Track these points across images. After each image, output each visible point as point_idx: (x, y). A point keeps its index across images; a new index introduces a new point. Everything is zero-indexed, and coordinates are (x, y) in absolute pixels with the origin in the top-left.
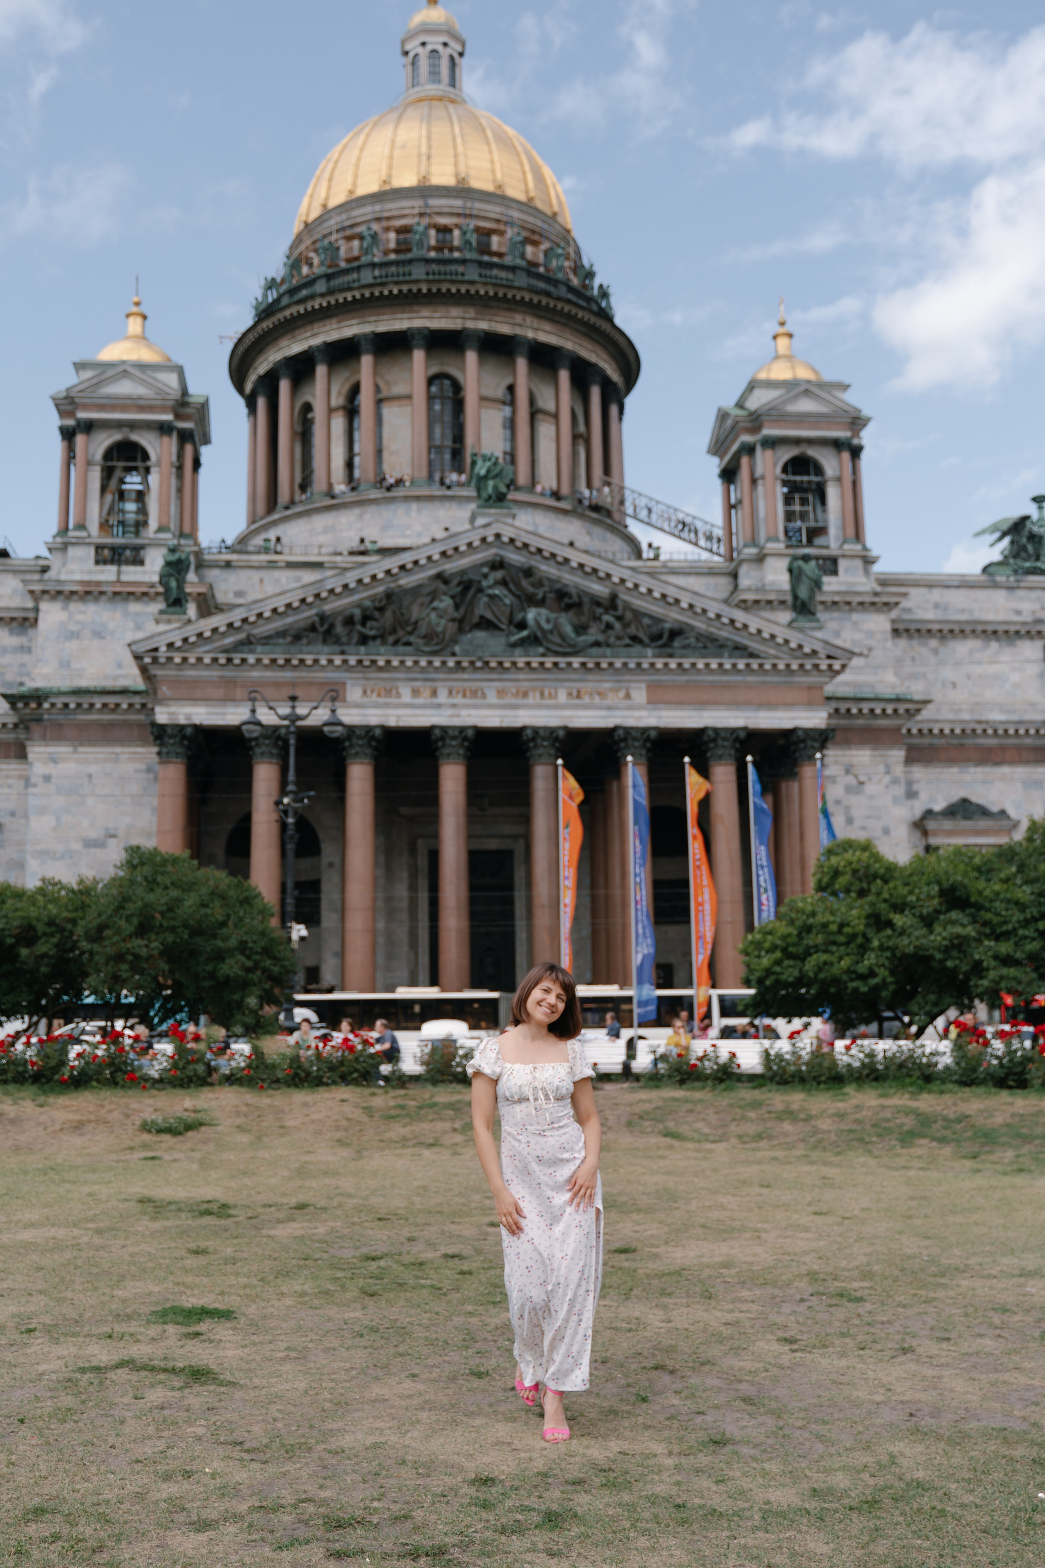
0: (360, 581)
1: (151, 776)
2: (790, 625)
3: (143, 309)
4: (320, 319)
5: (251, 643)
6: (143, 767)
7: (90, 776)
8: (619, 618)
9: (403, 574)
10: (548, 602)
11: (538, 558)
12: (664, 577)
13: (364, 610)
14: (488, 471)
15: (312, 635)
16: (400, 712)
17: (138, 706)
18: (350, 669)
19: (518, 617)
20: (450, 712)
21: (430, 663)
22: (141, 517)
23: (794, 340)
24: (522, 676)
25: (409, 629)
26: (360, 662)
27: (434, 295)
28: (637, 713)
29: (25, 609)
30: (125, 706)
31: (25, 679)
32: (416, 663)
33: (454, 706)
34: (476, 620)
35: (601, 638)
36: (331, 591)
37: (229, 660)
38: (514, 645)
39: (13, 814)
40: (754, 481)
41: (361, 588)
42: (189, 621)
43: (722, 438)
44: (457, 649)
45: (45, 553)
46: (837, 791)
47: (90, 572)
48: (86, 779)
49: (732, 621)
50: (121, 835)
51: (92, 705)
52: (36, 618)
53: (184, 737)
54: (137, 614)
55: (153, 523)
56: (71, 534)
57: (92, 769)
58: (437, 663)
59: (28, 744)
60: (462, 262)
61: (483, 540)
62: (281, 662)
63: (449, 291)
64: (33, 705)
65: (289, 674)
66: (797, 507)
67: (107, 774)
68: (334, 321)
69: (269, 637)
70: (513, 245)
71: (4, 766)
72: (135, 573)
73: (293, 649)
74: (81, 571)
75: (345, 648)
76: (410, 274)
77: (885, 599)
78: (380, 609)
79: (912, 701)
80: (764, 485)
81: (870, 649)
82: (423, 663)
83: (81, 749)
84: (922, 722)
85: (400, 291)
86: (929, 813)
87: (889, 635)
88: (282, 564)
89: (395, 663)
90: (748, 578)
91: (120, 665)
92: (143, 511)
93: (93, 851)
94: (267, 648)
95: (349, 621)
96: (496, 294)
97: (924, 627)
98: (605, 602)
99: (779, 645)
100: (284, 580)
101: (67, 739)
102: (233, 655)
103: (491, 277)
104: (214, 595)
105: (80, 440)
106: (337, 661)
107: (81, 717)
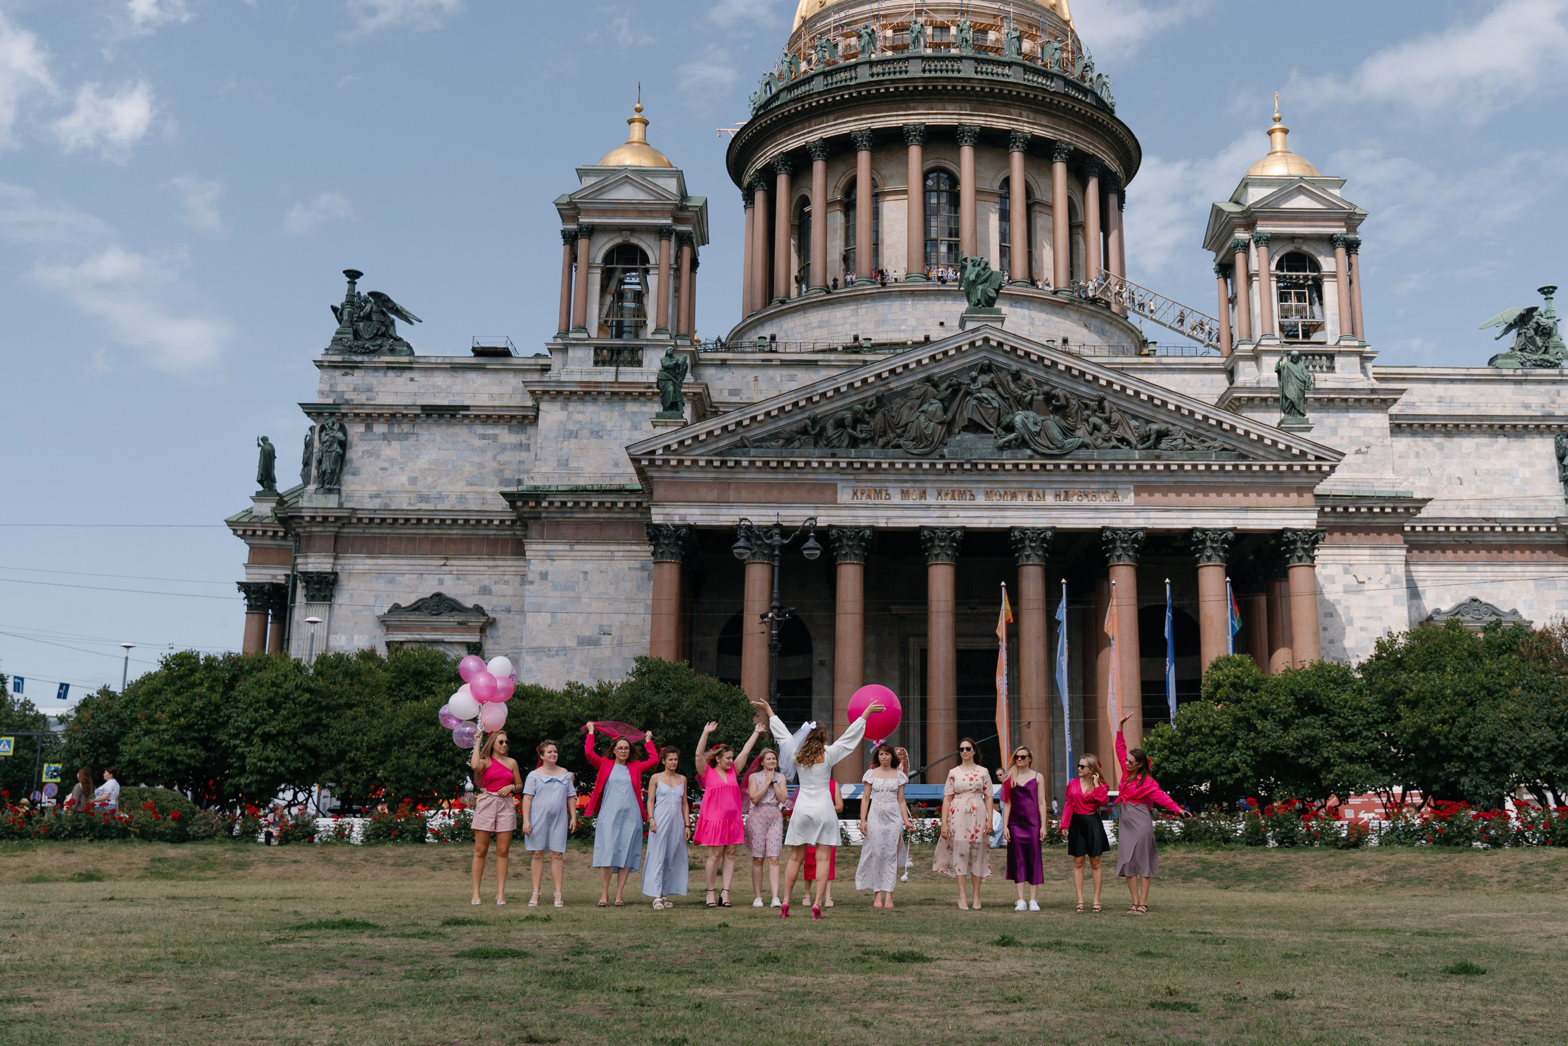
0: (851, 385)
1: (646, 574)
2: (1280, 428)
5: (746, 446)
6: (638, 565)
7: (586, 573)
8: (1108, 421)
9: (893, 378)
10: (1035, 403)
11: (1027, 361)
13: (855, 413)
14: (978, 275)
15: (804, 437)
16: (890, 513)
17: (634, 505)
18: (841, 472)
19: (1006, 420)
20: (938, 513)
21: (919, 465)
22: (641, 319)
24: (1010, 478)
25: (898, 431)
26: (850, 464)
28: (1124, 515)
29: (526, 408)
30: (621, 505)
31: (525, 477)
32: (906, 465)
33: (943, 507)
34: (961, 422)
35: (1088, 440)
36: (823, 395)
37: (723, 463)
38: (1001, 448)
39: (508, 610)
40: (1249, 278)
41: (852, 392)
42: (686, 425)
43: (1217, 234)
44: (945, 451)
46: (1332, 592)
47: (589, 373)
48: (582, 576)
49: (1220, 423)
50: (615, 632)
51: (589, 504)
52: (536, 418)
53: (678, 538)
54: (633, 413)
55: (651, 325)
56: (571, 335)
57: (588, 567)
58: (926, 466)
59: (526, 541)
61: (972, 344)
62: (773, 464)
64: (532, 504)
65: (781, 476)
66: (1293, 303)
67: (602, 572)
69: (763, 440)
71: (501, 563)
72: (633, 373)
73: (785, 452)
74: (582, 372)
75: (837, 450)
77: (1382, 396)
78: (871, 412)
79: (1410, 499)
80: (1260, 281)
81: (1368, 447)
82: (912, 465)
83: (577, 547)
84: (1427, 519)
86: (1436, 614)
87: (1389, 433)
88: (777, 363)
89: (885, 465)
90: (1244, 374)
91: (616, 465)
92: (640, 311)
93: (587, 647)
94: (760, 451)
95: (840, 424)
97: (1427, 422)
98: (1092, 404)
99: (1267, 446)
100: (778, 379)
101: (564, 537)
102: (727, 458)
103: (987, 73)
104: (708, 396)
105: (582, 244)
106: (829, 463)
107: (578, 515)
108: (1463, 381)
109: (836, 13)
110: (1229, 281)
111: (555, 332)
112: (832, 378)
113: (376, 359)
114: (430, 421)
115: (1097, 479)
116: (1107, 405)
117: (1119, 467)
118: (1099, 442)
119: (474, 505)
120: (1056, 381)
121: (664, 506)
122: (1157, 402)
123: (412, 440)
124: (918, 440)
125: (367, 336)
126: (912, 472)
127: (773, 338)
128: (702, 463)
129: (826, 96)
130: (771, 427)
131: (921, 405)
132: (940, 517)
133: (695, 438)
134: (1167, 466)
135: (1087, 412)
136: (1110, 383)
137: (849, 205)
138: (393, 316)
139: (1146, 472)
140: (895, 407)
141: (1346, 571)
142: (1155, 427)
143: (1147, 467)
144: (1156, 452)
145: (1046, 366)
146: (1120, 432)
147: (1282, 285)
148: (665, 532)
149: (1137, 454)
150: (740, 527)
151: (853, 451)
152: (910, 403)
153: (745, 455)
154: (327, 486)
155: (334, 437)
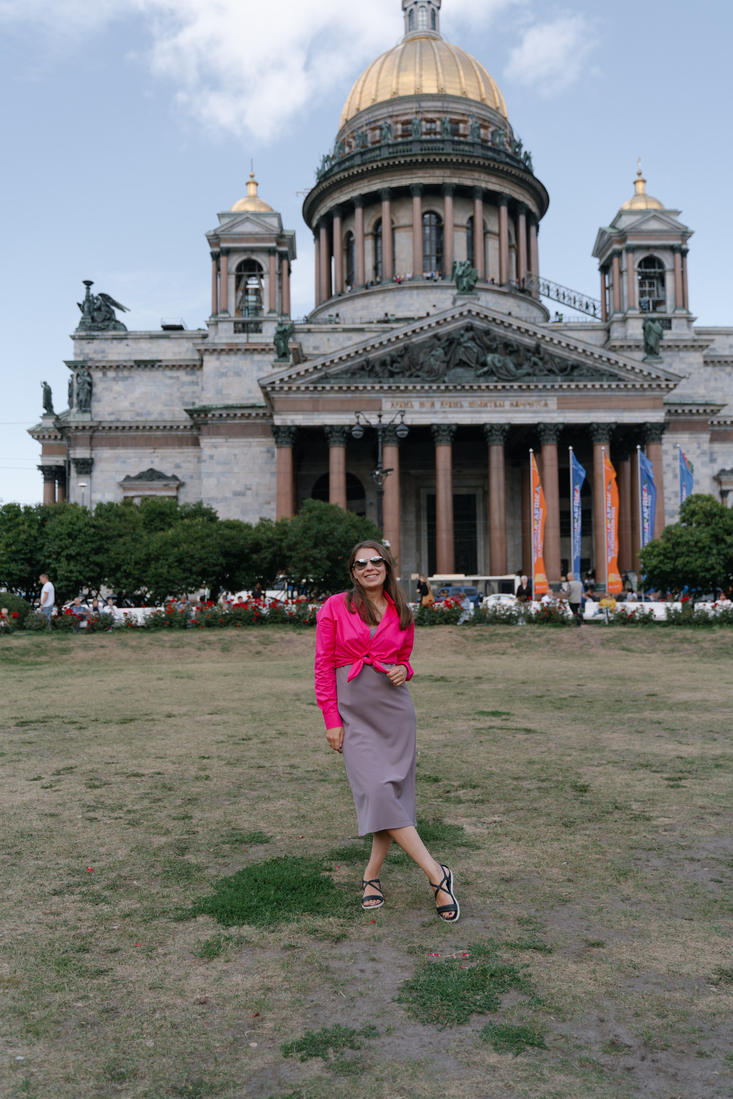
1: (271, 454)
3: (255, 179)
4: (357, 180)
5: (327, 378)
6: (265, 449)
7: (235, 455)
8: (542, 359)
9: (414, 335)
10: (499, 350)
11: (494, 324)
12: (565, 333)
13: (392, 357)
14: (462, 272)
15: (362, 373)
16: (413, 416)
17: (262, 415)
18: (384, 392)
19: (482, 359)
20: (442, 415)
21: (430, 387)
22: (258, 304)
23: (647, 183)
24: (484, 394)
25: (418, 367)
26: (390, 387)
27: (426, 163)
28: (551, 415)
29: (194, 360)
30: (254, 415)
31: (197, 401)
33: (444, 412)
34: (457, 361)
35: (530, 371)
36: (373, 346)
37: (315, 388)
38: (479, 376)
39: (192, 477)
40: (621, 273)
41: (390, 344)
42: (291, 366)
43: (601, 246)
47: (231, 338)
48: (233, 457)
49: (609, 360)
50: (254, 488)
51: (235, 415)
52: (201, 366)
53: (290, 433)
54: (259, 361)
55: (266, 307)
56: (220, 315)
57: (237, 451)
58: (434, 387)
59: (200, 437)
60: (443, 141)
61: (461, 314)
62: (345, 388)
63: (434, 160)
64: (203, 415)
65: (349, 395)
66: (647, 288)
67: (244, 454)
68: (366, 181)
69: (338, 374)
70: (473, 130)
71: (185, 450)
72: (257, 337)
73: (351, 381)
74: (227, 337)
75: (382, 380)
76: (411, 151)
77: (700, 343)
78: (401, 356)
79: (714, 405)
80: (627, 275)
81: (690, 374)
82: (426, 387)
83: (230, 440)
84: (721, 417)
85: (405, 161)
86: (723, 472)
87: (702, 365)
88: (340, 330)
89: (410, 388)
90: (617, 332)
91: (250, 392)
92: (260, 301)
93: (239, 497)
94: (337, 380)
95: (383, 364)
96: (463, 161)
97: (723, 360)
98: (532, 349)
99: (636, 373)
100: (341, 339)
101: (221, 434)
102: (317, 385)
103: (460, 150)
104: (302, 350)
105: (223, 259)
106: (377, 387)
107: (229, 422)
111: (210, 314)
113: (105, 333)
114: (140, 369)
115: (535, 394)
116: (541, 350)
117: (549, 387)
118: (537, 372)
119: (168, 417)
120: (511, 336)
121: (281, 415)
122: (572, 348)
123: (130, 381)
124: (430, 372)
125: (99, 320)
126: (427, 392)
127: (337, 315)
128: (303, 388)
129: (362, 167)
130: (342, 366)
131: (431, 351)
132: (443, 418)
133: (298, 374)
134: (577, 386)
135: (529, 354)
136: (543, 337)
137: (377, 236)
138: (113, 308)
139: (564, 390)
140: (415, 353)
141: (675, 447)
142: (570, 363)
143: (565, 386)
144: (571, 377)
145: (505, 327)
146: (549, 366)
147: (640, 277)
148: (282, 429)
149: (559, 379)
150: (326, 426)
151: (391, 380)
152: (424, 351)
153: (328, 383)
154: (83, 409)
155: (85, 380)
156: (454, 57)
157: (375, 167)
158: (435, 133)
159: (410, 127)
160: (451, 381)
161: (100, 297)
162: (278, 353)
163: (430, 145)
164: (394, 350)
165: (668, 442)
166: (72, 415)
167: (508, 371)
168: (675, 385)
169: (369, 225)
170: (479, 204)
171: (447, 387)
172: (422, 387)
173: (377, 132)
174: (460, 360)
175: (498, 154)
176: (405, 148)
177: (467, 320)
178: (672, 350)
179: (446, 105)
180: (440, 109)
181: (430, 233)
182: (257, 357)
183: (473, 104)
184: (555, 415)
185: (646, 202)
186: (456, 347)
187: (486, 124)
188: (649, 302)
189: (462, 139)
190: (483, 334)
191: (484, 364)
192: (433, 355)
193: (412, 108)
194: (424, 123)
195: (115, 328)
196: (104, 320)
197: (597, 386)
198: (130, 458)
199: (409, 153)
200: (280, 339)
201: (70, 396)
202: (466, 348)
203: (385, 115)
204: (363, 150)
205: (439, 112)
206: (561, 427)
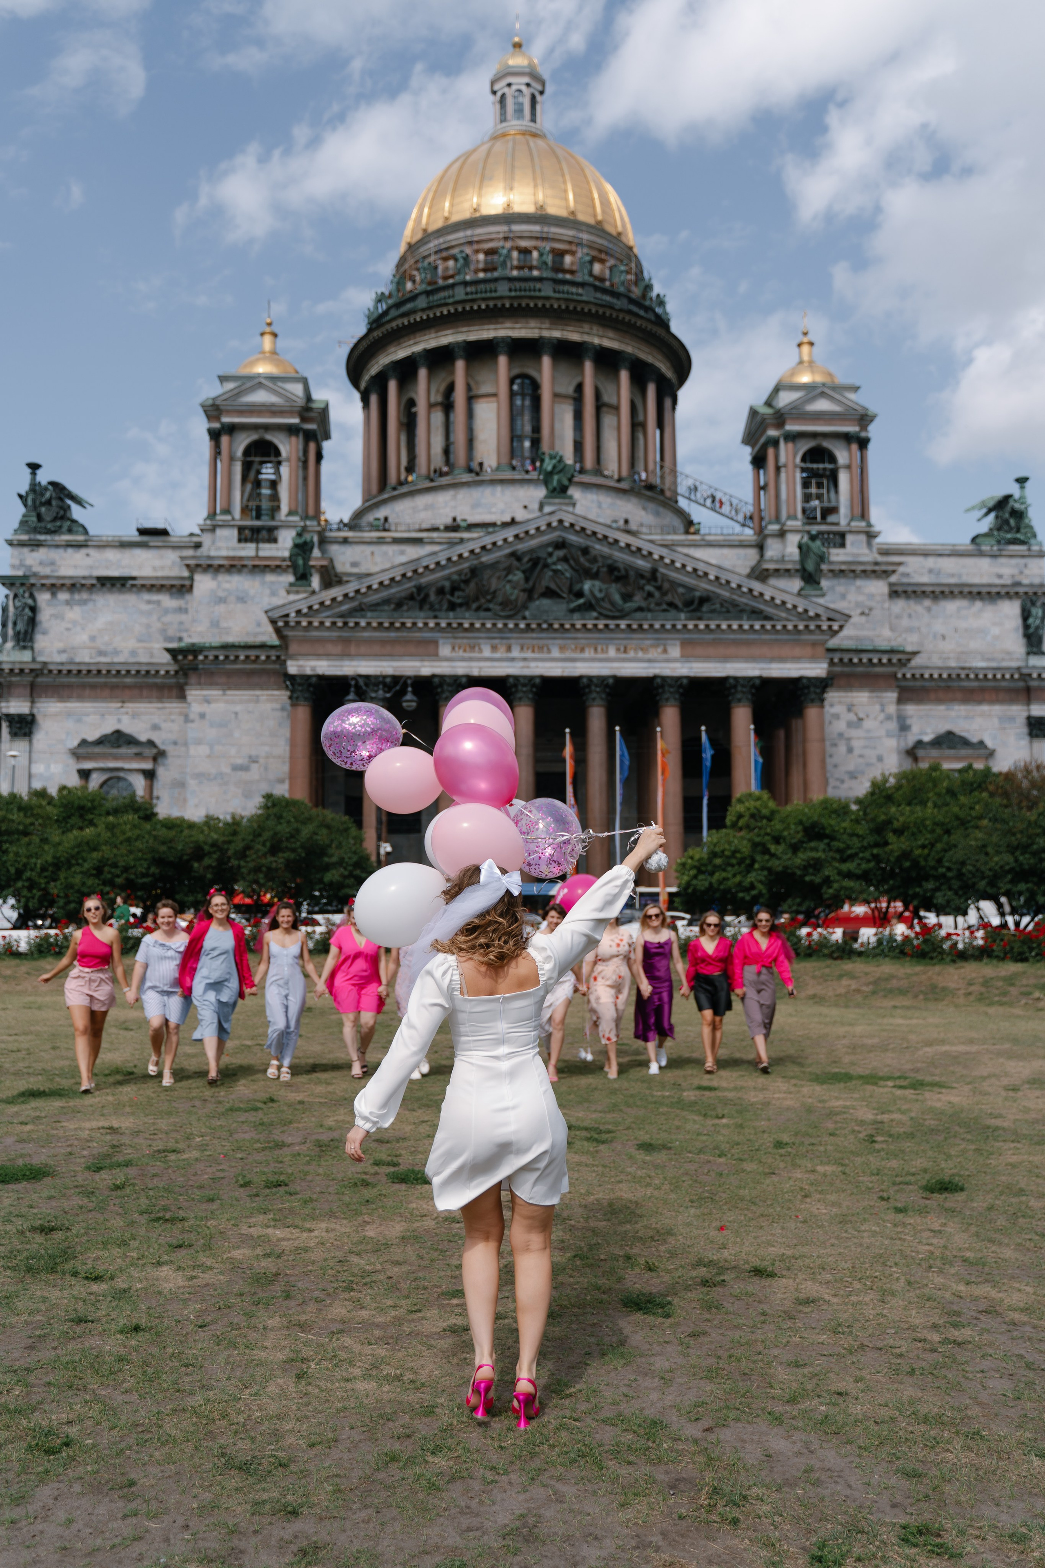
0: (449, 560)
1: (285, 714)
2: (799, 594)
3: (275, 328)
5: (362, 610)
6: (278, 706)
7: (236, 714)
8: (658, 588)
9: (484, 553)
10: (600, 575)
11: (593, 539)
13: (452, 583)
14: (554, 466)
15: (410, 603)
16: (482, 664)
17: (274, 658)
18: (442, 630)
19: (576, 587)
20: (521, 664)
21: (505, 625)
22: (275, 504)
23: (814, 348)
24: (579, 635)
25: (488, 597)
26: (449, 625)
27: (516, 309)
28: (671, 665)
29: (182, 579)
30: (263, 658)
31: (184, 635)
33: (525, 660)
34: (542, 590)
35: (643, 604)
36: (427, 568)
37: (345, 624)
38: (573, 611)
39: (175, 743)
40: (778, 469)
41: (450, 565)
42: (313, 592)
43: (752, 432)
44: (527, 613)
45: (197, 531)
46: (840, 726)
47: (234, 549)
48: (233, 716)
49: (751, 590)
50: (262, 761)
51: (237, 657)
52: (191, 586)
53: (310, 685)
54: (272, 583)
55: (284, 508)
56: (218, 517)
57: (238, 708)
58: (511, 626)
59: (187, 687)
60: (540, 279)
61: (549, 525)
62: (386, 625)
63: (528, 305)
64: (190, 657)
65: (393, 634)
66: (814, 490)
67: (249, 712)
68: (433, 331)
69: (377, 605)
70: (582, 264)
71: (167, 705)
72: (270, 549)
73: (396, 614)
74: (228, 548)
75: (438, 613)
76: (496, 291)
77: (884, 568)
78: (467, 582)
79: (903, 652)
80: (787, 472)
81: (871, 609)
82: (500, 625)
83: (229, 692)
84: (915, 668)
85: (487, 306)
86: (919, 744)
87: (887, 597)
88: (389, 540)
89: (478, 625)
90: (773, 549)
91: (259, 625)
92: (275, 497)
93: (240, 773)
94: (375, 614)
95: (441, 591)
96: (567, 307)
97: (919, 589)
98: (647, 575)
99: (788, 609)
100: (391, 553)
101: (217, 684)
102: (348, 620)
103: (563, 292)
104: (333, 567)
105: (225, 440)
106: (432, 624)
107: (228, 667)
108: (949, 555)
109: (438, 237)
110: (761, 472)
111: (205, 514)
112: (434, 553)
113: (57, 538)
114: (105, 589)
115: (649, 636)
116: (659, 575)
117: (668, 627)
118: (652, 606)
119: (144, 659)
120: (618, 555)
121: (297, 660)
122: (700, 573)
123: (90, 605)
124: (505, 604)
125: (48, 519)
126: (500, 631)
127: (386, 519)
128: (328, 624)
129: (428, 312)
130: (384, 594)
131: (507, 576)
132: (523, 667)
133: (322, 604)
134: (707, 626)
135: (643, 582)
136: (662, 558)
137: (448, 406)
138: (69, 502)
139: (689, 631)
140: (486, 577)
141: (849, 710)
142: (698, 594)
143: (690, 627)
144: (699, 614)
145: (610, 544)
146: (669, 598)
147: (804, 475)
148: (298, 680)
149: (683, 616)
150: (360, 676)
151: (451, 614)
152: (497, 574)
153: (363, 617)
154: (22, 644)
155: (26, 604)
156: (559, 162)
157: (445, 313)
158: (531, 268)
159: (495, 257)
160: (534, 617)
161: (50, 487)
162: (295, 574)
163: (523, 285)
164: (457, 573)
165: (840, 703)
166: (5, 652)
167: (613, 604)
168: (841, 627)
169: (438, 391)
170: (588, 366)
171: (528, 625)
172: (494, 625)
173: (451, 263)
174: (548, 588)
175: (618, 298)
176: (488, 286)
177: (557, 534)
178: (845, 576)
179: (546, 229)
180: (538, 235)
181: (523, 405)
182: (270, 578)
183: (584, 228)
184: (678, 665)
185: (813, 372)
186: (542, 570)
187: (603, 256)
188: (815, 509)
189: (568, 276)
190: (579, 553)
191: (580, 594)
192: (509, 581)
193: (499, 233)
194: (515, 254)
195: (70, 531)
196: (55, 519)
197: (735, 627)
198: (87, 715)
199: (494, 295)
200: (298, 555)
201: (4, 625)
202: (556, 572)
203: (462, 241)
204: (429, 288)
205: (537, 238)
206: (685, 681)
